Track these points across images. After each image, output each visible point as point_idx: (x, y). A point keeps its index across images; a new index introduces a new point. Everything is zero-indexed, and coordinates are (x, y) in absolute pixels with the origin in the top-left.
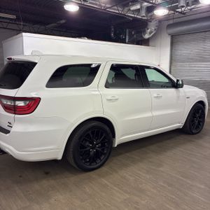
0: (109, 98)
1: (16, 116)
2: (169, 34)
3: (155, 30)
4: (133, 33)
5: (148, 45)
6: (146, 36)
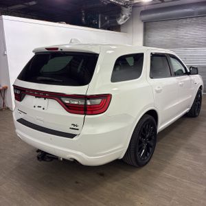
0: (157, 89)
1: (87, 116)
2: (142, 21)
3: (129, 15)
4: (106, 18)
5: (120, 31)
6: (120, 22)
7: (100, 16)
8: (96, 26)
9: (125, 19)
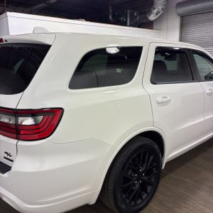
2: (179, 15)
3: (163, 9)
4: (135, 14)
5: (152, 29)
6: (152, 17)
7: (129, 12)
8: (124, 24)
9: (157, 14)
